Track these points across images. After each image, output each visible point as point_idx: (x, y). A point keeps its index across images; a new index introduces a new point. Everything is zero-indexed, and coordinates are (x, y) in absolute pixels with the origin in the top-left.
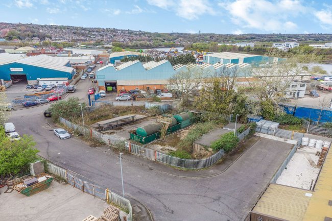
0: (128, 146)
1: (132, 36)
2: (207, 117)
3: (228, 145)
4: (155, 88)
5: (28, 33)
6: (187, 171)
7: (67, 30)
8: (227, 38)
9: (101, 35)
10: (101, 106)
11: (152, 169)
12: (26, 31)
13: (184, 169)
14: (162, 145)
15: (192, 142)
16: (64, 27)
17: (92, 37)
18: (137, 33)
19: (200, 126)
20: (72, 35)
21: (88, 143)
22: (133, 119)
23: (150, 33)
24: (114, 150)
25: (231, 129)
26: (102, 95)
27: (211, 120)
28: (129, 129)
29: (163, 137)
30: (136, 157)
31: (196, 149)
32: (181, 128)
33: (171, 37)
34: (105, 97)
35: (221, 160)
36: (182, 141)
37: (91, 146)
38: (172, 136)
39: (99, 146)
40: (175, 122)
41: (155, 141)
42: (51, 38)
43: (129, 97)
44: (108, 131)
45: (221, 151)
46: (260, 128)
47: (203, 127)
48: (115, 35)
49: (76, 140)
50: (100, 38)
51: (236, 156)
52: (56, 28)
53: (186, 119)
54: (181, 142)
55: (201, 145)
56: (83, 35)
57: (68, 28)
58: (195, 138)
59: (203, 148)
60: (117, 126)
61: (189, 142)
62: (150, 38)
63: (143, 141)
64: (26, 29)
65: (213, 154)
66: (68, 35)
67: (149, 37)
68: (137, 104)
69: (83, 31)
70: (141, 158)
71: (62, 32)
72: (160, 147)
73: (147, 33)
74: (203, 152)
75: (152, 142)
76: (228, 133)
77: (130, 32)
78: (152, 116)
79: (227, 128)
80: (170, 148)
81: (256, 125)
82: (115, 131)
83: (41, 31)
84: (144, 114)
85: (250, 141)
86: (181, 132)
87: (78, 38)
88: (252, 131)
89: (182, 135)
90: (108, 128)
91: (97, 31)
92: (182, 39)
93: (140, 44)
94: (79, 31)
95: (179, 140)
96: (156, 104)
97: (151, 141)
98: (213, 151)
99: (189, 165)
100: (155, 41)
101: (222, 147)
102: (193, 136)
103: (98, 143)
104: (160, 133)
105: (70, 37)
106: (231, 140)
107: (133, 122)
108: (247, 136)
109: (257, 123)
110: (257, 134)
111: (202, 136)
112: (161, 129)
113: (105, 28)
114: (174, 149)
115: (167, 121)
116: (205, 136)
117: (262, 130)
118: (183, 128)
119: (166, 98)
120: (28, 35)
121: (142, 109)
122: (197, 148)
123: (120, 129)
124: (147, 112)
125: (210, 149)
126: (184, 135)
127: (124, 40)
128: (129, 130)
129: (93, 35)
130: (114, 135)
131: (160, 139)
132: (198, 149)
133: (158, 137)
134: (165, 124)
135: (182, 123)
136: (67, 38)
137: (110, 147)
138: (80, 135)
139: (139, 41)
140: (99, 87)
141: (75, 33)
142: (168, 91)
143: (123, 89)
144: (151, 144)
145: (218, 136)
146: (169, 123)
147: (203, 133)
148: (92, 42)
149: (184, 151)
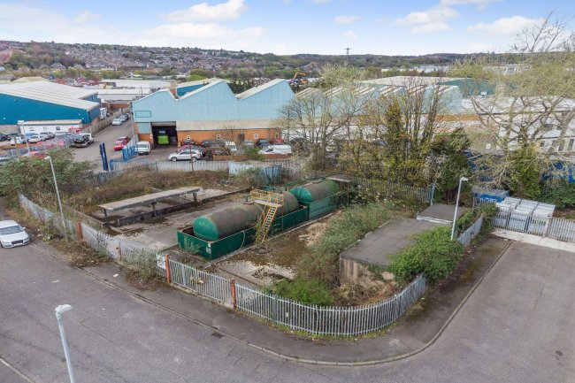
0: (164, 267)
1: (227, 60)
2: (374, 191)
3: (438, 264)
4: (256, 137)
5: (45, 56)
6: (322, 343)
7: (113, 51)
8: (396, 62)
9: (172, 59)
10: (129, 171)
11: (219, 336)
12: (41, 53)
13: (314, 334)
14: (257, 261)
15: (336, 255)
16: (108, 47)
17: (156, 62)
18: (237, 54)
19: (356, 212)
20: (122, 60)
21: (70, 258)
22: (195, 198)
23: (260, 55)
24: (128, 277)
25: (437, 221)
26: (141, 150)
27: (381, 198)
28: (181, 221)
29: (261, 240)
30: (184, 297)
31: (348, 275)
32: (308, 219)
33: (296, 61)
34: (146, 153)
35: (419, 307)
36: (309, 251)
37: (73, 265)
38: (286, 239)
39: (94, 265)
40: (294, 203)
41: (242, 251)
42: (84, 65)
43: (197, 153)
44: (128, 227)
45: (419, 282)
46: (508, 217)
47: (364, 215)
48: (197, 59)
49: (42, 250)
50: (170, 63)
51: (458, 293)
52: (94, 49)
53: (319, 195)
54: (305, 255)
55: (360, 262)
56: (141, 59)
57: (116, 48)
58: (345, 244)
59: (369, 273)
60: (153, 214)
61: (328, 256)
62: (260, 63)
63: (208, 250)
64: (41, 50)
65: (396, 290)
66: (114, 60)
67: (257, 61)
68: (213, 166)
69: (141, 53)
70: (196, 301)
71: (105, 55)
72: (250, 268)
73: (254, 55)
74: (368, 283)
75: (231, 255)
76: (432, 229)
77: (224, 54)
78: (241, 192)
79: (426, 218)
80: (278, 270)
81: (498, 210)
82: (145, 226)
83: (67, 53)
84: (224, 189)
85: (486, 251)
86: (308, 229)
87: (131, 64)
88: (488, 225)
89: (310, 236)
90: (131, 220)
91: (165, 53)
92: (315, 63)
93: (241, 73)
94: (133, 53)
95: (301, 247)
96: (253, 165)
97: (229, 252)
98: (396, 280)
99: (328, 324)
100: (268, 68)
101: (421, 270)
102: (340, 238)
103: (94, 258)
104: (253, 232)
105: (117, 62)
106: (445, 249)
107: (195, 205)
108: (477, 237)
109: (498, 205)
110: (498, 233)
111: (362, 237)
112: (256, 220)
113: (180, 48)
114: (288, 273)
115: (272, 202)
116: (369, 239)
117: (512, 224)
118: (314, 218)
119: (278, 156)
120: (45, 61)
121: (221, 177)
122: (351, 270)
123: (161, 221)
124: (232, 184)
125: (388, 276)
126: (315, 234)
127: (213, 67)
128: (182, 224)
129: (158, 59)
130: (142, 235)
131: (254, 247)
132: (352, 273)
133: (250, 242)
134: (268, 207)
135: (312, 206)
136: (113, 64)
137: (121, 268)
138: (56, 236)
139: (239, 67)
140: (139, 135)
141: (126, 56)
142: (283, 143)
143: (188, 138)
144: (229, 259)
145: (406, 237)
146: (277, 206)
147: (365, 230)
148: (156, 71)
149: (315, 281)
